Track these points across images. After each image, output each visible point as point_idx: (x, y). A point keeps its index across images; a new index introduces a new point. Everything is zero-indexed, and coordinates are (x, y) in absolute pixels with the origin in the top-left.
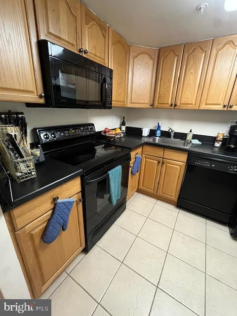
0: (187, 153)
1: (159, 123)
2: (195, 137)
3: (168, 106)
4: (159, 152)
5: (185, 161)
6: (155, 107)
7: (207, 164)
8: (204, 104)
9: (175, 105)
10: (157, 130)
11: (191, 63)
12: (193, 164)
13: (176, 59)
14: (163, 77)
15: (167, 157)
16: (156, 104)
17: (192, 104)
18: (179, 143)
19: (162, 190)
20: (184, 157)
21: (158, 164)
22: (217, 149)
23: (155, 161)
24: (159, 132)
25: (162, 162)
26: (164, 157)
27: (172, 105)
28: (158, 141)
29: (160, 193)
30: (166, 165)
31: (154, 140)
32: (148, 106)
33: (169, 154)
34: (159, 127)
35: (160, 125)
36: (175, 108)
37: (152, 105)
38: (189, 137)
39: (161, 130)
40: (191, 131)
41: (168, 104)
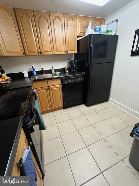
0: (60, 79)
1: (32, 66)
2: (56, 70)
3: (37, 54)
4: (45, 84)
5: (60, 84)
6: (27, 55)
7: (70, 81)
8: (56, 51)
9: (41, 53)
10: (33, 71)
11: (41, 25)
12: (65, 84)
13: (30, 20)
14: (25, 33)
15: (51, 85)
16: (27, 53)
17: (50, 51)
18: (49, 76)
19: (54, 104)
20: (59, 82)
21: (47, 91)
22: (68, 74)
23: (44, 90)
24: (34, 72)
25: (48, 89)
26: (49, 86)
27: (39, 53)
28: (37, 78)
29: (54, 107)
30: (52, 90)
31: (35, 78)
32: (21, 54)
33: (51, 83)
34: (33, 69)
35: (34, 67)
36: (42, 54)
37: (25, 53)
38: (53, 71)
39: (36, 70)
40: (53, 68)
41: (36, 52)
